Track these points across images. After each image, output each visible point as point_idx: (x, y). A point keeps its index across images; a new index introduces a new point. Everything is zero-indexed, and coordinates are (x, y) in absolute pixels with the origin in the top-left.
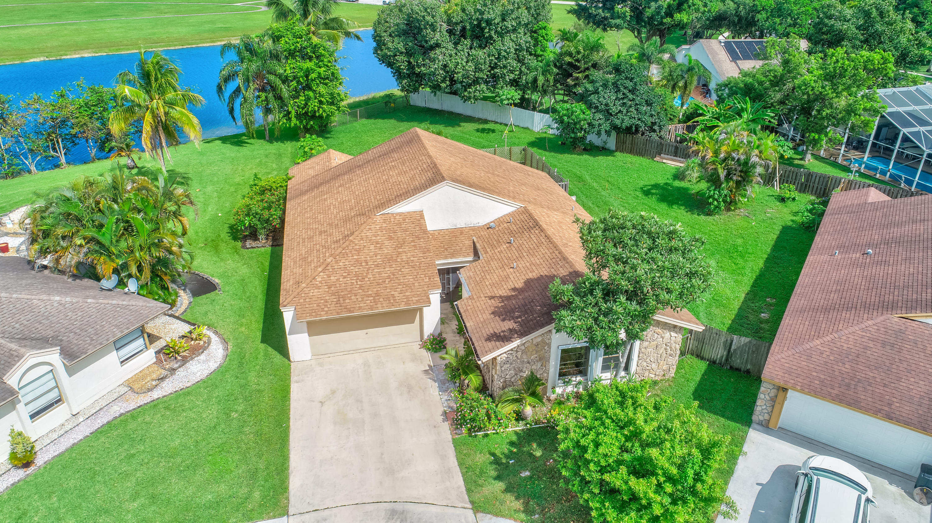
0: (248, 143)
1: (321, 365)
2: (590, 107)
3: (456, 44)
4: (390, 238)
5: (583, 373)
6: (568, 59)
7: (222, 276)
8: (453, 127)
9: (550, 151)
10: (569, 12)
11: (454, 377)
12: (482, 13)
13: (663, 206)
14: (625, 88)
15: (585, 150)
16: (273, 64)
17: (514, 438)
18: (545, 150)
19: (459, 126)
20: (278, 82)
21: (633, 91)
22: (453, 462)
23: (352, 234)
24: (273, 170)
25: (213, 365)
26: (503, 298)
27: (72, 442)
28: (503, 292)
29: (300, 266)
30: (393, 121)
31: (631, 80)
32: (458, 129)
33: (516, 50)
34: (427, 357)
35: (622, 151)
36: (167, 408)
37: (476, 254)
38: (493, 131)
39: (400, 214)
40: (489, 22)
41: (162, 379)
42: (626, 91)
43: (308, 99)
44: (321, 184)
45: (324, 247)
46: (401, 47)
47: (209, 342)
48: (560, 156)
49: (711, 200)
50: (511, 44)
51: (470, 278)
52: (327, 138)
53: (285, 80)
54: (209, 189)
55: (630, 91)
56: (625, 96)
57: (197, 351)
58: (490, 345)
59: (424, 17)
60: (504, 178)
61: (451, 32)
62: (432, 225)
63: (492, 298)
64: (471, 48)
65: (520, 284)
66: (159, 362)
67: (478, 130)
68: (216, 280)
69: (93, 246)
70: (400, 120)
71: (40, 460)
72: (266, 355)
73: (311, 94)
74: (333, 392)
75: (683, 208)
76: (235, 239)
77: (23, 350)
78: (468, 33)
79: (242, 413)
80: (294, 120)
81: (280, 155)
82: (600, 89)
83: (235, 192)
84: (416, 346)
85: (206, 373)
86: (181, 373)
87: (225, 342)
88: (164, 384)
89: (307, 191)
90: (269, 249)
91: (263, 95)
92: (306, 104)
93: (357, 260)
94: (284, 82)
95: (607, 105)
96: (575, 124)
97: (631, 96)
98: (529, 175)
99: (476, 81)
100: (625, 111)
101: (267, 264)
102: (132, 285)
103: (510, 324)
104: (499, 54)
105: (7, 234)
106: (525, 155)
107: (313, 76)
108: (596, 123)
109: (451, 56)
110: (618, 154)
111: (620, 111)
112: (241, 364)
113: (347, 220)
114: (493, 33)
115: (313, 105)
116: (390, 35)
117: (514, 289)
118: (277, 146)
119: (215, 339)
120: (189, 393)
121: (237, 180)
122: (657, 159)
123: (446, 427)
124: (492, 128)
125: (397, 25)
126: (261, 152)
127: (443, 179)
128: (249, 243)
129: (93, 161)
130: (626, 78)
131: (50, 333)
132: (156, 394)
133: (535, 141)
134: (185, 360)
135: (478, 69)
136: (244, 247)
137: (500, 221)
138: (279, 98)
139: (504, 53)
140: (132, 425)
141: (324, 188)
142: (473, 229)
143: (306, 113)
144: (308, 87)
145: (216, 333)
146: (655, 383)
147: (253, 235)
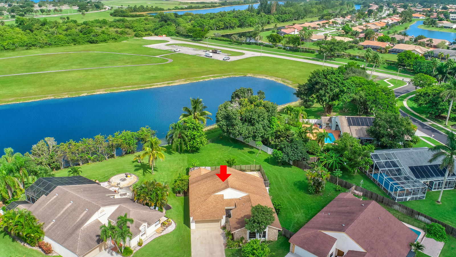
0: (173, 153)
1: (197, 230)
2: (283, 152)
3: (243, 123)
4: (215, 201)
5: (255, 237)
6: (279, 133)
7: (172, 204)
8: (241, 150)
9: (270, 164)
10: (294, 94)
11: (227, 236)
12: (251, 116)
13: (298, 190)
14: (294, 147)
15: (282, 164)
16: (184, 131)
17: (237, 250)
18: (269, 163)
19: (243, 149)
20: (185, 137)
21: (297, 148)
22: (224, 253)
23: (206, 199)
24: (182, 166)
25: (173, 229)
26: (239, 219)
27: (148, 242)
28: (239, 218)
29: (194, 207)
30: (221, 145)
31: (296, 145)
32: (242, 151)
33: (263, 126)
34: (222, 231)
35: (294, 166)
36: (165, 237)
37: (236, 206)
38: (254, 153)
39: (218, 195)
40: (254, 119)
41: (163, 231)
42: (294, 148)
43: (194, 142)
44: (199, 181)
45: (200, 202)
46: (225, 124)
47: (172, 223)
48: (273, 166)
49: (309, 190)
50: (261, 126)
51: (233, 213)
52: (198, 152)
53: (187, 136)
54: (164, 173)
55: (296, 148)
56: (294, 150)
57: (170, 224)
58: (234, 229)
59: (232, 116)
60: (246, 184)
61: (241, 120)
62: (225, 198)
63: (236, 219)
64: (248, 125)
65: (243, 216)
66: (161, 226)
67: (249, 152)
68: (171, 206)
69: (149, 199)
70: (223, 145)
71: (143, 245)
72: (185, 227)
73: (195, 141)
74: (200, 237)
75: (303, 191)
76: (174, 193)
77: (142, 223)
78: (247, 121)
79: (181, 240)
80: (189, 148)
81: (184, 160)
82: (286, 147)
83: (172, 175)
84: (219, 228)
85: (172, 230)
86: (166, 229)
87: (175, 223)
88: (164, 232)
89: (195, 182)
90: (183, 197)
91: (179, 139)
92: (193, 144)
93: (207, 207)
94: (187, 137)
95: (288, 152)
96: (278, 157)
97: (296, 150)
98: (255, 180)
99: (248, 137)
100: (293, 155)
101: (183, 202)
102: (157, 209)
103: (239, 225)
104: (257, 129)
105: (113, 186)
106: (260, 167)
107: (196, 136)
108: (284, 158)
109: (241, 127)
110: (293, 166)
111: (292, 155)
112: (179, 229)
113: (205, 195)
114: (255, 122)
115: (195, 144)
116: (222, 118)
117: (241, 217)
118: (183, 155)
119: (173, 222)
120: (169, 234)
121: (172, 170)
122: (305, 170)
123: (223, 247)
124: (254, 151)
125: (224, 115)
126: (178, 158)
127: (229, 187)
128: (178, 194)
129: (123, 156)
130: (295, 144)
131: (144, 219)
132: (162, 234)
133: (267, 159)
134: (167, 227)
135: (249, 133)
136: (177, 196)
137: (242, 198)
138: (184, 141)
139: (258, 129)
140: (159, 240)
141: (199, 182)
142: (236, 199)
143: (193, 146)
144: (194, 139)
145: (173, 221)
146: (272, 241)
147: (179, 193)
